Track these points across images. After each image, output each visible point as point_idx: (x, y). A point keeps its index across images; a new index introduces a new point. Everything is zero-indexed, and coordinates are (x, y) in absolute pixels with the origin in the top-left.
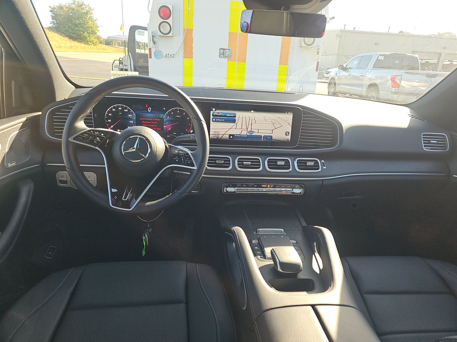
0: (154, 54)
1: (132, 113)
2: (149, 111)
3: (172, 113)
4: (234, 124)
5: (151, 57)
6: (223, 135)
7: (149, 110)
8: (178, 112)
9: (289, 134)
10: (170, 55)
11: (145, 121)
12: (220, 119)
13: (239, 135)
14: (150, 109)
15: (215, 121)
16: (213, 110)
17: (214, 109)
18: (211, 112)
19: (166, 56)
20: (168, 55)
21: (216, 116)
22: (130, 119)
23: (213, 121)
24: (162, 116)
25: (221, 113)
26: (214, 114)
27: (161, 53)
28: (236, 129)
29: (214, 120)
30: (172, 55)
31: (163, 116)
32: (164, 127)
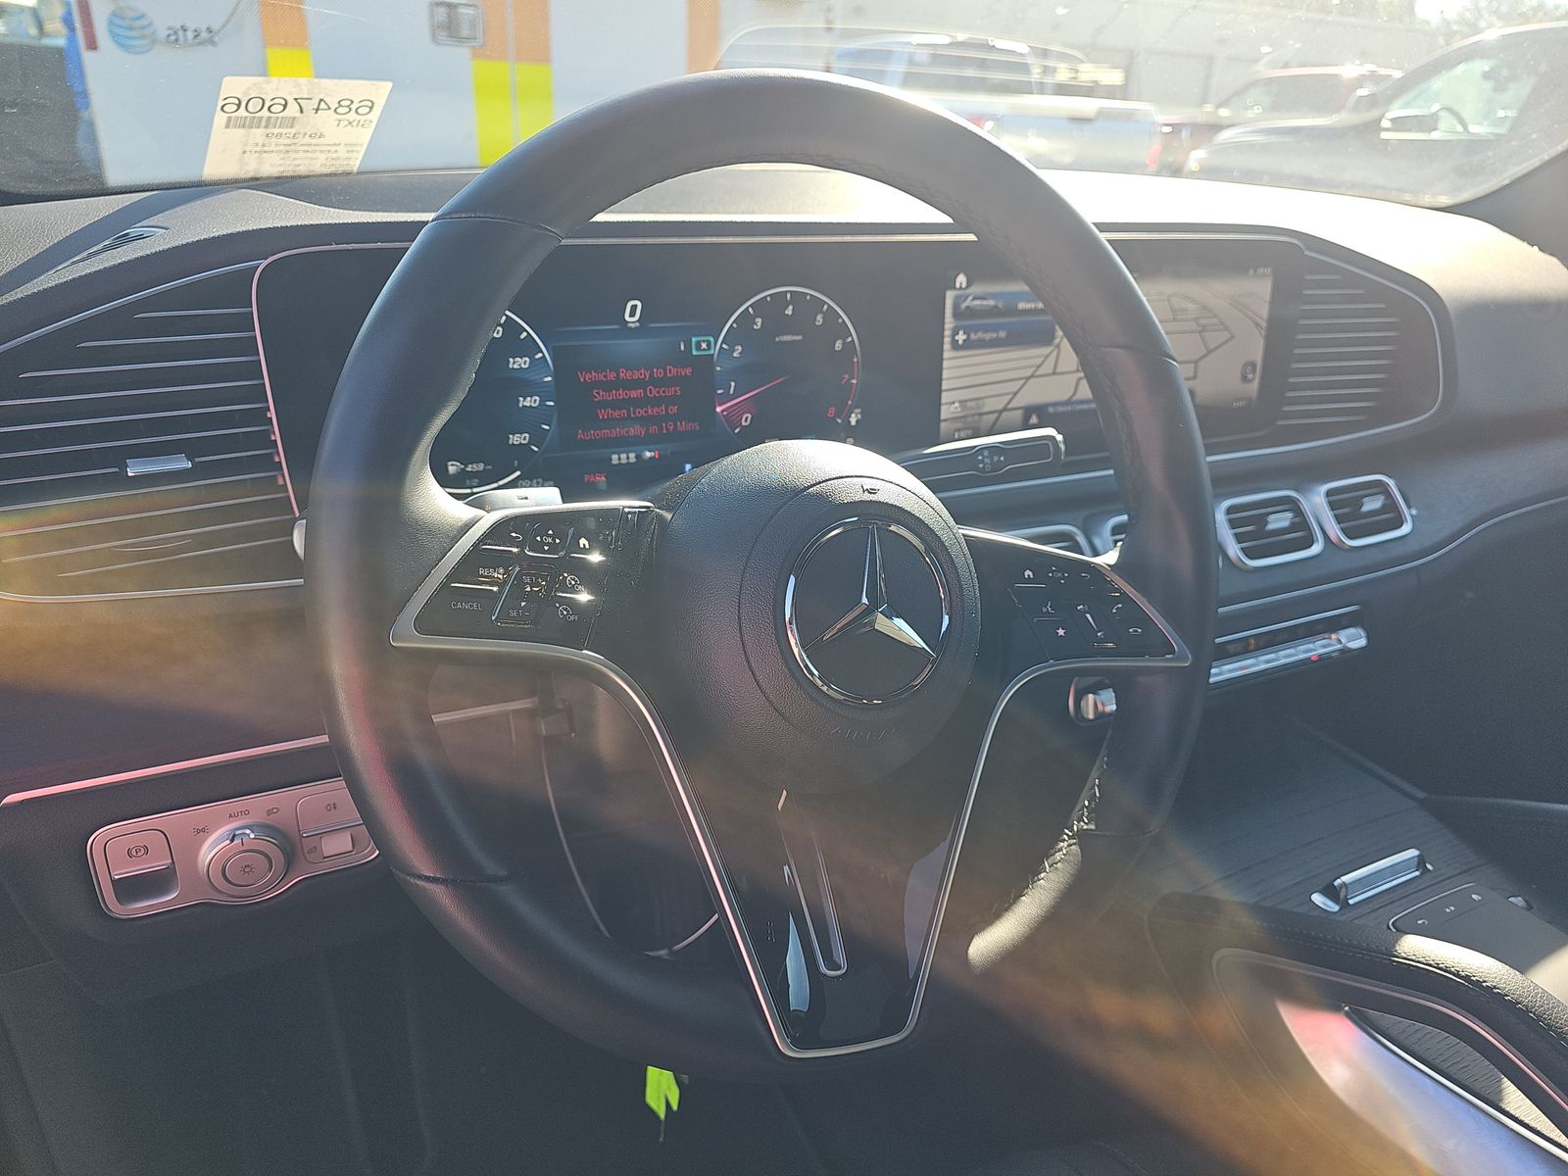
0: (111, 31)
1: (529, 349)
2: (632, 320)
3: (759, 321)
4: (1046, 350)
5: (92, 45)
6: (1000, 412)
7: (632, 314)
8: (789, 311)
9: (1254, 371)
10: (190, 35)
11: (608, 386)
12: (986, 329)
13: (1068, 402)
14: (634, 307)
15: (968, 345)
16: (958, 286)
17: (961, 280)
18: (950, 296)
19: (173, 38)
20: (181, 33)
21: (971, 313)
22: (523, 384)
23: (955, 346)
24: (704, 345)
25: (993, 296)
26: (963, 306)
27: (144, 22)
28: (1054, 373)
29: (961, 337)
30: (204, 35)
31: (709, 345)
32: (719, 409)
